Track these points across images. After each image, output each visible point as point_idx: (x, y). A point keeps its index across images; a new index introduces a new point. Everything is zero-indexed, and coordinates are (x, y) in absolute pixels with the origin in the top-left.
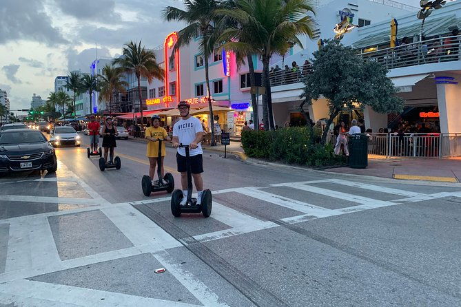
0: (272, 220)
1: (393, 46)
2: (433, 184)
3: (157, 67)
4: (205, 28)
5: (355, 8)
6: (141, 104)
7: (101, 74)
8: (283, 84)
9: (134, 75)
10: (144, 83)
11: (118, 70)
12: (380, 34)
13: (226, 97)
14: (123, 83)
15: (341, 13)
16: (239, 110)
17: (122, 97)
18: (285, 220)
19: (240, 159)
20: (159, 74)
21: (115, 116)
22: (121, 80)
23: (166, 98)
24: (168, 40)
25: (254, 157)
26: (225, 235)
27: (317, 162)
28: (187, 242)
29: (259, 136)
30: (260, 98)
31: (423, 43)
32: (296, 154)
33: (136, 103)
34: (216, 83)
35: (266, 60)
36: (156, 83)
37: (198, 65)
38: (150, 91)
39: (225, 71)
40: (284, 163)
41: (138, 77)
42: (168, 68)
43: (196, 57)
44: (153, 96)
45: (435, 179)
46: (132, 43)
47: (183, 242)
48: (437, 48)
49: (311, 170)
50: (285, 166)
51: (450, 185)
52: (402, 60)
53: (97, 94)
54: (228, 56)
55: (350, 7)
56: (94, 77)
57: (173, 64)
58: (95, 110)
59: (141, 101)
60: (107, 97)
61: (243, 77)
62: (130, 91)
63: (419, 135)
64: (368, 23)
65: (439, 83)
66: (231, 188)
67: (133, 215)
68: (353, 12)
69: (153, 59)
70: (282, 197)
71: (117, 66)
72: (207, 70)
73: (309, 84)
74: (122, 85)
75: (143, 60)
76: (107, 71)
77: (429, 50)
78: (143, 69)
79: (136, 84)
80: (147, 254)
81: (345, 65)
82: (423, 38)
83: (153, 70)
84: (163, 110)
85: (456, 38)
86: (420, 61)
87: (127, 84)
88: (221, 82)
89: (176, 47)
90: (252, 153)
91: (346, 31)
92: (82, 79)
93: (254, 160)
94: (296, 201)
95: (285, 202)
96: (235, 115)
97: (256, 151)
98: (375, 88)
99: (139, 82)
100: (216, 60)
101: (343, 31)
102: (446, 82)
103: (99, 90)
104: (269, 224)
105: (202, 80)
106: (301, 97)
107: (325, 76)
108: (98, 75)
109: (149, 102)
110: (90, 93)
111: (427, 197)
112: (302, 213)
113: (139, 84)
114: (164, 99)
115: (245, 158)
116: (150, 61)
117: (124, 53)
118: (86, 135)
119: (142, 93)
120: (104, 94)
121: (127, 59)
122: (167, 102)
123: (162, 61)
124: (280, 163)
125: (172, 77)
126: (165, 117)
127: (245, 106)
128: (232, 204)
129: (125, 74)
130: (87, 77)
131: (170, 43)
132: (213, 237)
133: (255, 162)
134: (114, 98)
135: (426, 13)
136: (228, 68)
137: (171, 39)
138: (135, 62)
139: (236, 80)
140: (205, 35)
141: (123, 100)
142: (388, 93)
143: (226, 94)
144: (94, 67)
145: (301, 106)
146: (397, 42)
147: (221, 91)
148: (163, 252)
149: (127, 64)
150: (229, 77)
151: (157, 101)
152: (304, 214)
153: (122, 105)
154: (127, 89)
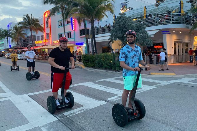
0: (103, 100)
1: (145, 18)
2: (167, 76)
3: (40, 26)
4: (62, 8)
5: (128, 2)
6: (33, 43)
7: (13, 30)
8: (99, 34)
9: (29, 30)
10: (34, 34)
11: (21, 27)
12: (138, 13)
13: (73, 40)
14: (24, 33)
15: (122, 4)
16: (79, 46)
17: (24, 40)
18: (109, 99)
19: (81, 68)
20: (41, 29)
21: (20, 49)
22: (23, 32)
23: (45, 40)
24: (45, 14)
25: (88, 67)
26: (80, 111)
27: (117, 68)
28: (60, 117)
29: (90, 57)
30: (90, 40)
31: (157, 17)
32: (107, 65)
33: (31, 43)
34: (68, 34)
35: (92, 22)
36: (40, 34)
37: (60, 26)
38: (37, 37)
39: (72, 28)
40: (102, 69)
41: (31, 31)
42: (45, 27)
43: (59, 22)
44: (38, 40)
45: (167, 74)
46: (27, 15)
47: (57, 117)
48: (162, 19)
49: (114, 72)
50: (103, 70)
51: (174, 76)
52: (149, 24)
53: (11, 39)
54: (73, 21)
55: (125, 2)
56: (9, 31)
57: (47, 25)
58: (10, 46)
59: (33, 42)
60: (16, 40)
61: (81, 31)
62: (28, 37)
63: (157, 55)
64: (132, 9)
65: (163, 33)
66: (80, 83)
67: (29, 101)
68: (127, 4)
69: (38, 23)
70: (105, 87)
71: (20, 25)
72: (64, 27)
73: (112, 34)
74: (23, 35)
75: (33, 23)
76: (16, 28)
77: (159, 19)
78: (33, 27)
79: (30, 34)
80: (37, 127)
81: (128, 25)
82: (157, 15)
83: (38, 27)
84: (43, 46)
85: (170, 15)
86: (156, 24)
87: (26, 34)
88: (70, 33)
89: (49, 17)
90: (87, 65)
91: (125, 11)
92: (3, 32)
93: (88, 68)
94: (112, 88)
95: (107, 89)
96: (78, 48)
97: (89, 64)
98: (141, 35)
99: (31, 33)
100: (68, 23)
101: (124, 11)
102: (166, 33)
103: (12, 37)
104: (102, 103)
105: (62, 32)
106: (109, 39)
107: (120, 30)
108: (11, 30)
109: (36, 42)
110: (7, 38)
111: (167, 83)
112: (116, 95)
113: (31, 34)
114: (44, 41)
115: (83, 67)
116: (37, 23)
117: (24, 20)
118: (6, 58)
119: (33, 38)
120: (14, 39)
121: (25, 22)
122: (45, 42)
123: (42, 24)
124: (100, 69)
125: (47, 31)
126: (45, 49)
127: (82, 44)
128: (81, 92)
129: (24, 29)
130: (5, 31)
131: (46, 16)
132: (74, 113)
133: (89, 69)
134: (20, 41)
135: (158, 4)
136: (74, 27)
137: (47, 13)
138: (29, 24)
139: (78, 32)
140: (63, 11)
141: (24, 42)
142: (146, 37)
143: (73, 39)
144: (9, 26)
145: (109, 43)
146: (147, 16)
147: (71, 37)
148: (47, 125)
149: (25, 25)
150: (74, 31)
151: (41, 42)
152: (117, 95)
153: (23, 44)
154: (26, 36)
